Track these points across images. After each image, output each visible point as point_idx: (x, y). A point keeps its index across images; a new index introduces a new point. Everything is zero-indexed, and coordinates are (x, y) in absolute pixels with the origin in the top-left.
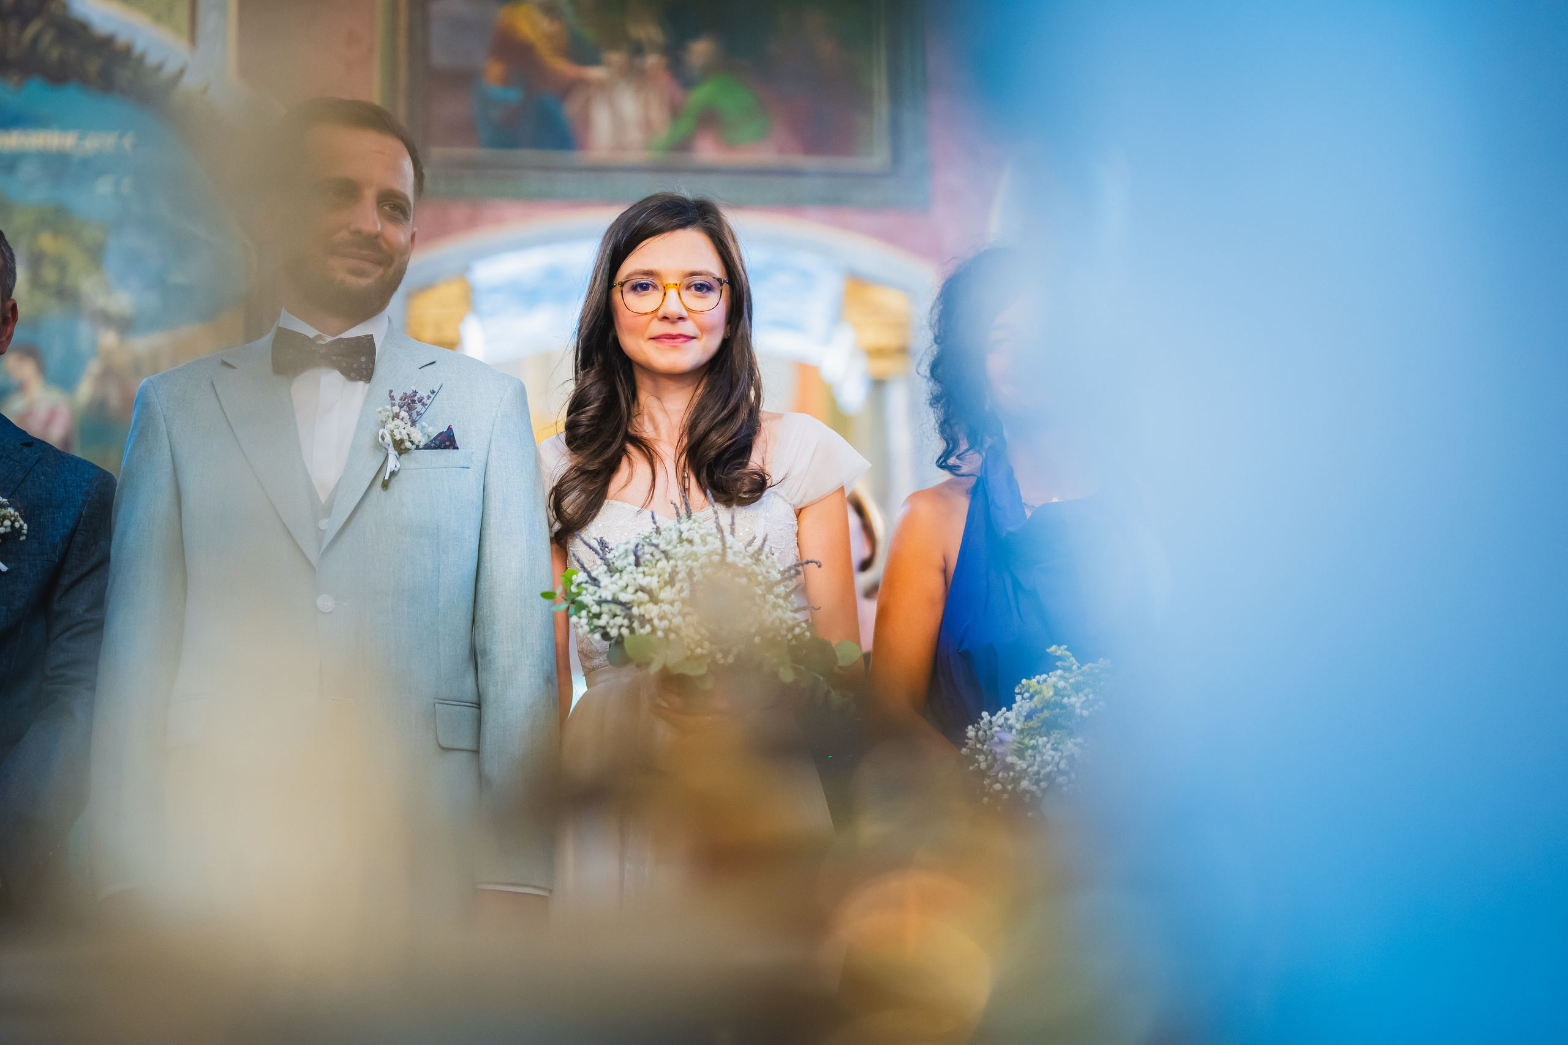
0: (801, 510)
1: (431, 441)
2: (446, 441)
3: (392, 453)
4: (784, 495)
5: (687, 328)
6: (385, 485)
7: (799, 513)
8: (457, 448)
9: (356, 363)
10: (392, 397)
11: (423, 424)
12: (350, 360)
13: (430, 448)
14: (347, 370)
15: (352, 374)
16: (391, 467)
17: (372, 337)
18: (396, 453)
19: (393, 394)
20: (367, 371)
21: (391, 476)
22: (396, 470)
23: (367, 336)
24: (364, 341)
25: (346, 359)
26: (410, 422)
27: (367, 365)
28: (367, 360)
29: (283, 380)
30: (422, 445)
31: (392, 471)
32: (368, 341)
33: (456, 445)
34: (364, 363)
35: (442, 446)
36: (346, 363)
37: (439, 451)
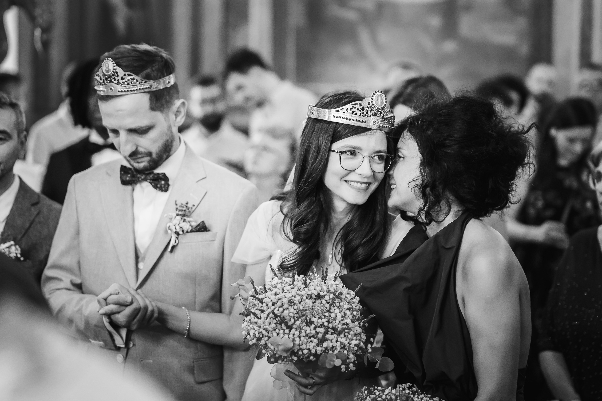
1: (194, 229)
2: (202, 228)
3: (174, 236)
6: (172, 251)
8: (209, 231)
9: (159, 184)
10: (176, 205)
11: (191, 219)
12: (156, 182)
13: (194, 232)
14: (155, 187)
15: (158, 189)
16: (172, 243)
17: (164, 174)
18: (176, 235)
19: (177, 203)
20: (165, 188)
21: (173, 247)
22: (175, 244)
23: (162, 173)
24: (161, 176)
25: (155, 182)
26: (182, 220)
27: (165, 185)
28: (165, 183)
29: (129, 188)
30: (189, 231)
31: (173, 245)
32: (163, 176)
33: (208, 230)
34: (163, 184)
35: (200, 231)
36: (155, 184)
37: (199, 233)
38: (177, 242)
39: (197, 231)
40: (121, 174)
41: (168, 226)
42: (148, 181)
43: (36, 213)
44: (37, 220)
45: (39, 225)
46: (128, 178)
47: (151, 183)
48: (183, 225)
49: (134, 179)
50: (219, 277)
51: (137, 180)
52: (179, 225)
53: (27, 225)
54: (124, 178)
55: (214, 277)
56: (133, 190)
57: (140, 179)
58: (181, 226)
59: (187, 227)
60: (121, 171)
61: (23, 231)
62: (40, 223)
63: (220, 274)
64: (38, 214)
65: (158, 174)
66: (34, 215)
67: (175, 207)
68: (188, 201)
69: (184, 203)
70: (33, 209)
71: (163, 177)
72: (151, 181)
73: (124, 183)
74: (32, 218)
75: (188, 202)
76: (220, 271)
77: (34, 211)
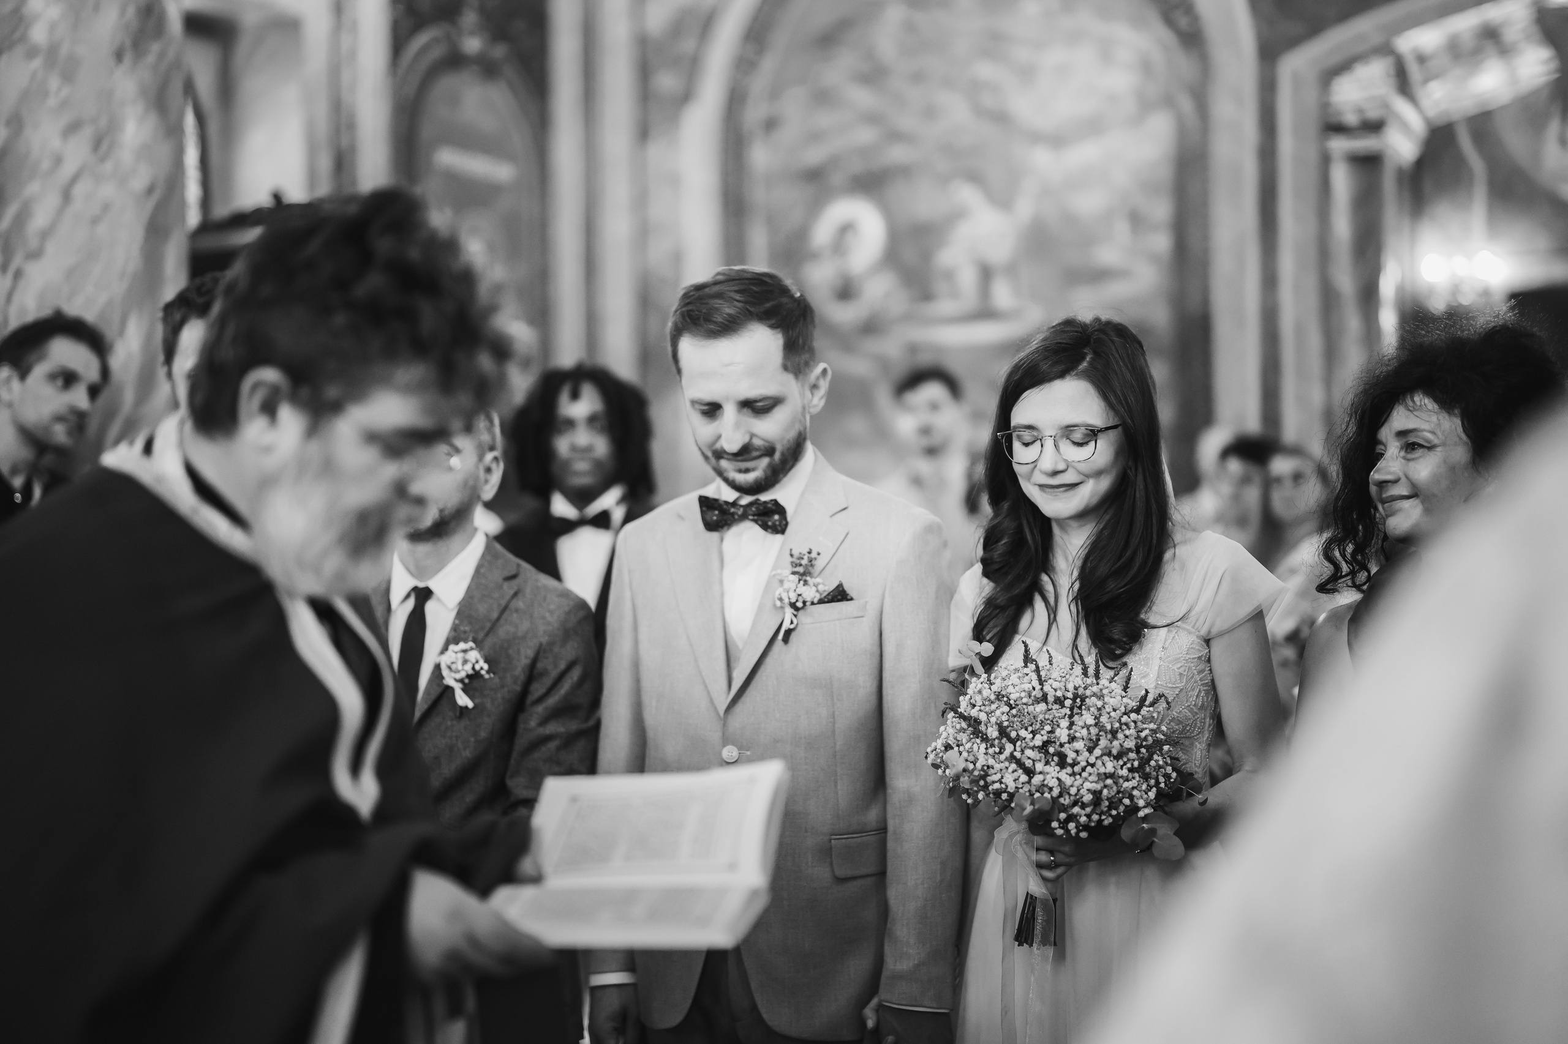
0: (1209, 640)
1: (825, 597)
2: (839, 595)
3: (789, 612)
4: (1189, 627)
5: (1069, 478)
6: (786, 640)
7: (1208, 642)
8: (852, 599)
9: (770, 521)
10: (792, 555)
11: (818, 580)
12: (766, 519)
13: (824, 602)
14: (765, 527)
15: (769, 530)
16: (786, 625)
17: (775, 502)
18: (792, 611)
19: (793, 552)
20: (780, 528)
21: (789, 632)
22: (792, 627)
23: (772, 500)
24: (769, 505)
25: (762, 518)
26: (802, 582)
27: (780, 522)
28: (780, 518)
29: (715, 535)
30: (816, 601)
31: (787, 629)
32: (773, 505)
33: (849, 597)
34: (777, 520)
35: (835, 599)
36: (762, 521)
37: (833, 604)
38: (795, 621)
39: (829, 602)
40: (702, 512)
41: (777, 595)
42: (751, 517)
43: (512, 592)
44: (513, 605)
45: (515, 615)
46: (715, 518)
47: (756, 521)
48: (802, 589)
49: (725, 517)
50: (875, 684)
51: (732, 519)
52: (795, 590)
53: (495, 615)
54: (708, 518)
55: (865, 685)
56: (722, 540)
57: (736, 517)
58: (800, 593)
59: (810, 593)
60: (701, 507)
61: (488, 625)
62: (517, 611)
63: (878, 678)
64: (516, 594)
65: (765, 502)
66: (508, 597)
67: (790, 559)
68: (812, 548)
69: (805, 551)
70: (506, 585)
71: (774, 508)
72: (756, 518)
73: (710, 526)
74: (503, 603)
75: (811, 550)
76: (876, 672)
77: (509, 589)
